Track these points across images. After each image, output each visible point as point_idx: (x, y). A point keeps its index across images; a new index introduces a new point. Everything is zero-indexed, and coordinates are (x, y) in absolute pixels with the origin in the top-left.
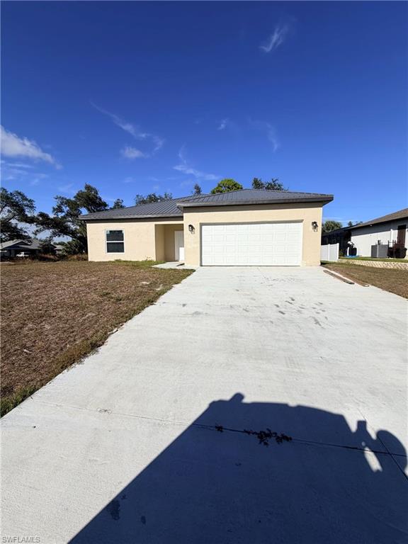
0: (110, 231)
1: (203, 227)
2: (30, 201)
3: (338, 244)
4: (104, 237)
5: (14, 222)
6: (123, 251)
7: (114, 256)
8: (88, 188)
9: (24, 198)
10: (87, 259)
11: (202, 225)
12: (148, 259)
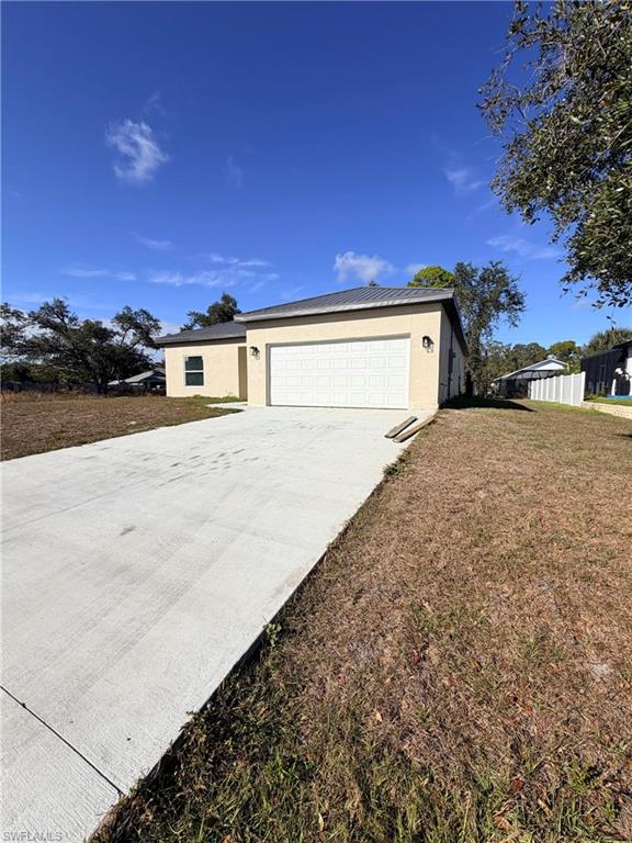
0: (190, 358)
1: (272, 349)
2: (155, 321)
3: (584, 374)
4: (183, 365)
6: (202, 384)
7: (193, 391)
8: (226, 298)
10: (164, 393)
11: (269, 347)
12: (230, 396)
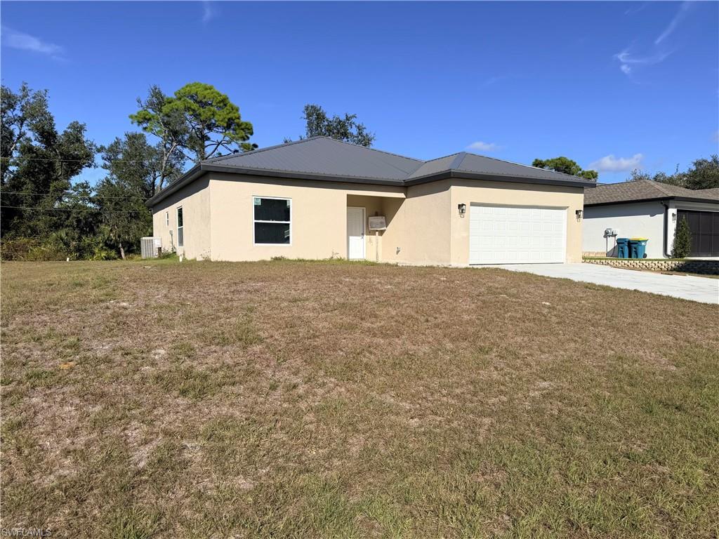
0: (263, 201)
6: (288, 242)
7: (269, 251)
12: (335, 258)
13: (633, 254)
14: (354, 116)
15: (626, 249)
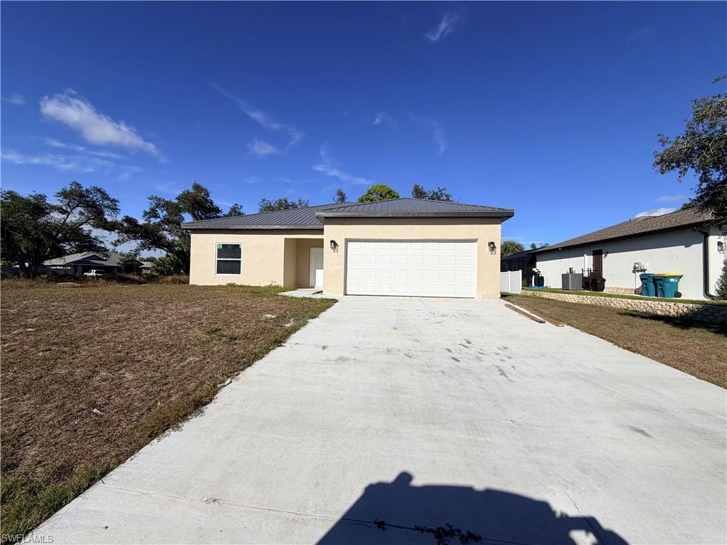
0: (224, 245)
1: (350, 244)
2: (113, 201)
3: (520, 271)
5: (86, 228)
6: (239, 273)
7: (226, 279)
8: (197, 187)
9: (105, 196)
10: (188, 281)
11: (347, 241)
12: (274, 285)
13: (659, 293)
14: (444, 189)
15: (651, 286)
